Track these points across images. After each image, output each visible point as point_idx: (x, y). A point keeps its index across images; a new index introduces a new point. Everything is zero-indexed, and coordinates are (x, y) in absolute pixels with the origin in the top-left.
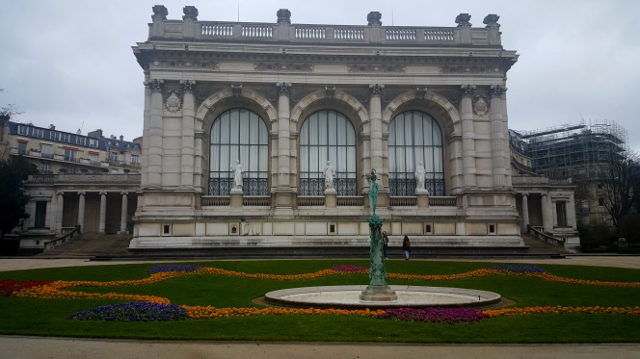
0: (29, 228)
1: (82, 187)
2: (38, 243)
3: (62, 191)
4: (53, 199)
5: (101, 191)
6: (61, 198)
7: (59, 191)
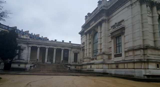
0: (15, 59)
1: (39, 45)
2: (19, 66)
3: (31, 45)
4: (26, 49)
5: (46, 47)
6: (30, 48)
7: (29, 45)
